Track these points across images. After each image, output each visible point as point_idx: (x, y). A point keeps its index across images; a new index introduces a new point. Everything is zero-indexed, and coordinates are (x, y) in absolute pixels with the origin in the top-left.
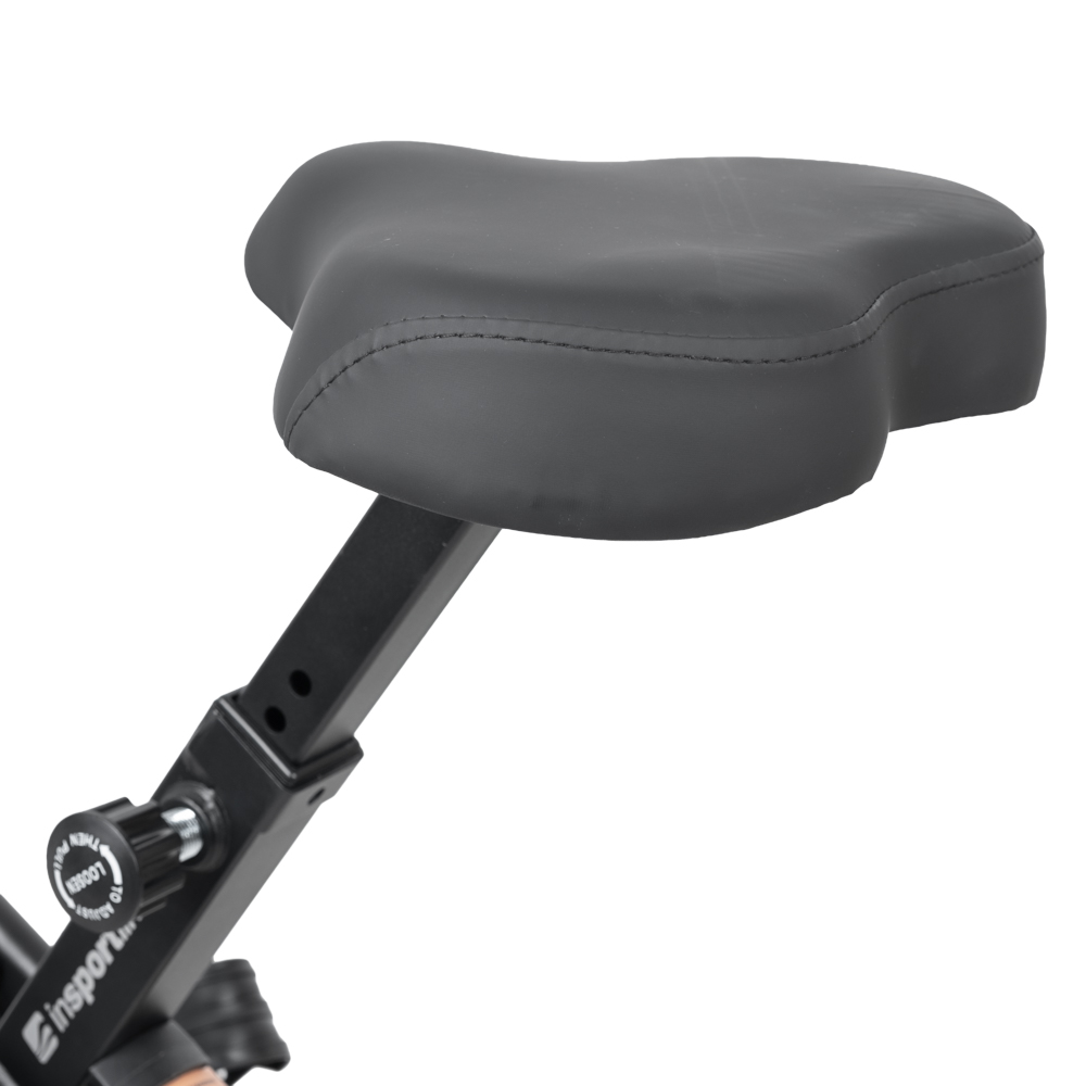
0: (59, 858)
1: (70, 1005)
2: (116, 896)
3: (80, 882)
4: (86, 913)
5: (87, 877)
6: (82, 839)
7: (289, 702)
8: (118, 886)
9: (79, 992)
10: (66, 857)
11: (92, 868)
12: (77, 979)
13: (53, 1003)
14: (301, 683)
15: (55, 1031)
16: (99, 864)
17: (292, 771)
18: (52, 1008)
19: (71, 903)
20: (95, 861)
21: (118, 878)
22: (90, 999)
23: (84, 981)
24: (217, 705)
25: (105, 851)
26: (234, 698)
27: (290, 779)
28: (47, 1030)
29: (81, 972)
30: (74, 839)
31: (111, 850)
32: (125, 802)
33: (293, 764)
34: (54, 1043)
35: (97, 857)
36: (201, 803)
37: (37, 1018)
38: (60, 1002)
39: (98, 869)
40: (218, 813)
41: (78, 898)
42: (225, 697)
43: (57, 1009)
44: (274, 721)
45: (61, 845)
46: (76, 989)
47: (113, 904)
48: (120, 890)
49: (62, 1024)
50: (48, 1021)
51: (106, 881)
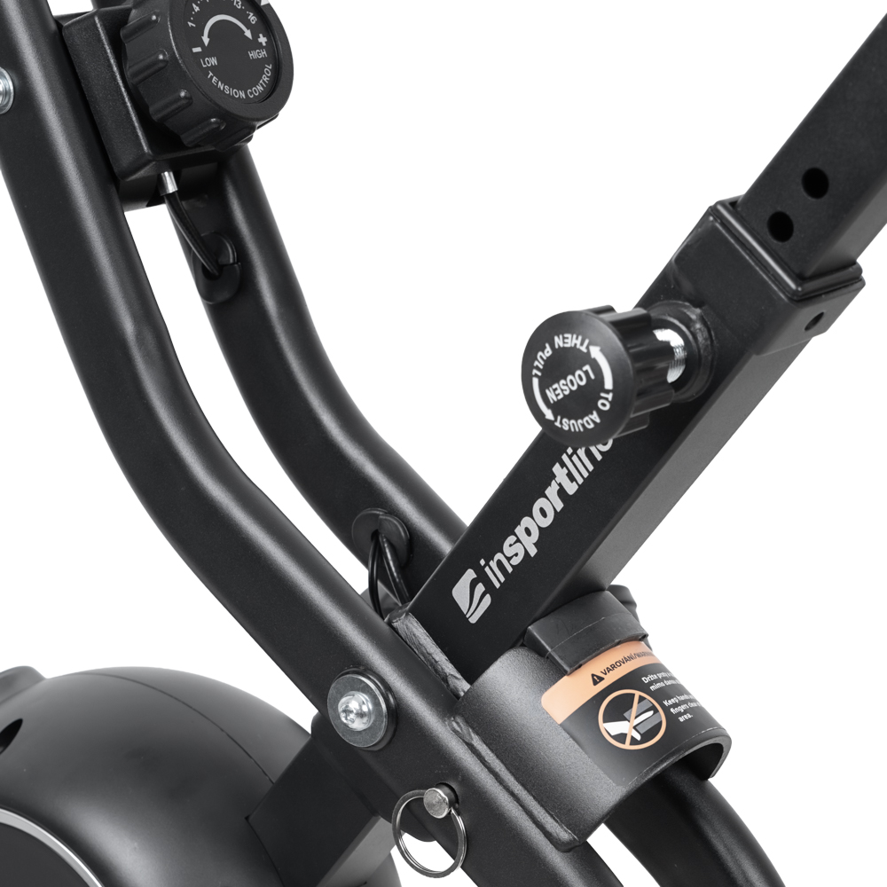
0: (539, 363)
1: (509, 559)
2: (605, 404)
3: (561, 389)
4: (566, 424)
5: (572, 382)
6: (570, 341)
7: (799, 205)
8: (607, 392)
9: (521, 544)
10: (548, 361)
11: (578, 372)
12: (520, 530)
13: (489, 558)
14: (816, 183)
15: (489, 587)
16: (587, 368)
17: (797, 285)
18: (487, 564)
19: (549, 415)
20: (584, 365)
21: (609, 384)
22: (533, 551)
23: (528, 532)
24: (713, 211)
25: (596, 352)
26: (733, 205)
27: (795, 293)
28: (480, 588)
29: (526, 522)
30: (558, 341)
31: (602, 350)
32: (610, 309)
33: (800, 278)
34: (488, 600)
35: (587, 358)
36: (688, 322)
37: (470, 574)
38: (499, 556)
39: (586, 373)
40: (706, 334)
41: (558, 408)
42: (721, 203)
43: (493, 564)
44: (780, 227)
45: (543, 350)
46: (518, 541)
47: (600, 413)
48: (610, 396)
49: (497, 579)
50: (482, 577)
51: (596, 385)
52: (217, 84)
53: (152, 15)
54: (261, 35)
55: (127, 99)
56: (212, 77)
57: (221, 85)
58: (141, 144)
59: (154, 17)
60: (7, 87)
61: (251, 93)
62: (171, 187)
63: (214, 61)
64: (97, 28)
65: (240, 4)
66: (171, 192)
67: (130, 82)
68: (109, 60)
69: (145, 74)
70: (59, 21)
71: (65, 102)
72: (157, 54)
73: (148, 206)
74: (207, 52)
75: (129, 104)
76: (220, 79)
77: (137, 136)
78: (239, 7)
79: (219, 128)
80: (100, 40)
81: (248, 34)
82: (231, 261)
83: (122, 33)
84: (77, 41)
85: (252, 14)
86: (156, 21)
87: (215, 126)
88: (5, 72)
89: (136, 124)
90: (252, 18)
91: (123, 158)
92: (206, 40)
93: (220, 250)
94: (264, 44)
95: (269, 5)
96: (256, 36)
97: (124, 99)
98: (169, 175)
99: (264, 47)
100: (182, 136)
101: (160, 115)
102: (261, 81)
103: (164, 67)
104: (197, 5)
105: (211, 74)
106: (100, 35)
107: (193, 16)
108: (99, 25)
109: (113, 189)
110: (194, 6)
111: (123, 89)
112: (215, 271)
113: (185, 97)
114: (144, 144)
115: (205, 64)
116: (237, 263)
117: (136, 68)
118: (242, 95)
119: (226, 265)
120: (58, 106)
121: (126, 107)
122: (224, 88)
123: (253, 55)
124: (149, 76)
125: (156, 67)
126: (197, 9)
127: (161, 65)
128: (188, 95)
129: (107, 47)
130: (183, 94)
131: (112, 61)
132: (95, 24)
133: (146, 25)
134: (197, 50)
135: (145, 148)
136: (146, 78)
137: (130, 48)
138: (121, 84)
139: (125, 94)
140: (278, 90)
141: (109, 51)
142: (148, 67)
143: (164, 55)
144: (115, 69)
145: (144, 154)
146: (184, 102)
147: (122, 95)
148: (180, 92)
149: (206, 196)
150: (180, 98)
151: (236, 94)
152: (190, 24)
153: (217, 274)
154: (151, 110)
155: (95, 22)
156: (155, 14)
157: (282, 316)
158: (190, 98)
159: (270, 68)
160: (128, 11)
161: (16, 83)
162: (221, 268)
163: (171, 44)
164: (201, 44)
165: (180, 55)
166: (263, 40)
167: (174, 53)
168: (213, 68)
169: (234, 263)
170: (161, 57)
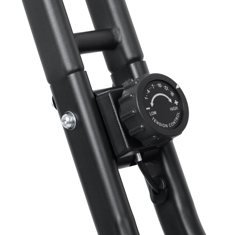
52: (156, 122)
53: (130, 94)
54: (176, 101)
55: (120, 127)
56: (154, 120)
57: (157, 123)
58: (125, 144)
59: (131, 95)
60: (73, 120)
61: (170, 125)
62: (140, 159)
63: (155, 113)
64: (109, 98)
65: (167, 88)
66: (139, 161)
67: (122, 120)
68: (114, 111)
69: (127, 118)
70: (95, 93)
71: (96, 127)
72: (132, 110)
73: (130, 166)
74: (152, 109)
75: (121, 129)
76: (157, 120)
77: (124, 141)
78: (167, 90)
79: (157, 139)
80: (110, 103)
81: (170, 100)
82: (164, 188)
83: (119, 100)
84: (102, 103)
85: (172, 92)
86: (132, 97)
87: (155, 139)
88: (73, 114)
89: (124, 137)
90: (172, 94)
91: (119, 150)
92: (152, 104)
93: (160, 183)
94: (177, 104)
95: (180, 88)
96: (173, 101)
97: (119, 127)
98: (139, 154)
99: (177, 106)
100: (142, 142)
101: (133, 134)
102: (175, 120)
103: (135, 116)
104: (149, 90)
105: (154, 118)
106: (110, 101)
107: (147, 95)
108: (110, 97)
109: (114, 162)
110: (148, 90)
111: (119, 123)
112: (157, 192)
113: (143, 128)
114: (127, 145)
115: (151, 114)
116: (166, 189)
117: (124, 115)
118: (167, 126)
119: (162, 190)
120: (93, 128)
121: (120, 130)
122: (159, 124)
123: (172, 109)
124: (129, 119)
125: (131, 116)
126: (149, 92)
127: (133, 115)
128: (144, 127)
129: (113, 106)
130: (142, 126)
131: (115, 111)
132: (109, 96)
133: (128, 98)
134: (149, 108)
135: (127, 146)
136: (127, 119)
137: (122, 107)
138: (118, 121)
139: (120, 125)
140: (182, 123)
141: (114, 107)
142: (128, 115)
143: (134, 111)
144: (116, 114)
145: (126, 148)
146: (142, 129)
147: (119, 125)
148: (141, 126)
149: (155, 161)
150: (140, 128)
151: (164, 126)
152: (146, 98)
153: (158, 193)
154: (130, 131)
155: (109, 95)
156: (131, 94)
157: (184, 211)
158: (145, 128)
159: (179, 114)
160: (122, 91)
161: (77, 118)
162: (160, 190)
163: (137, 107)
164: (150, 106)
165: (141, 111)
166: (176, 103)
167: (138, 110)
168: (154, 116)
169: (165, 189)
170: (133, 112)
